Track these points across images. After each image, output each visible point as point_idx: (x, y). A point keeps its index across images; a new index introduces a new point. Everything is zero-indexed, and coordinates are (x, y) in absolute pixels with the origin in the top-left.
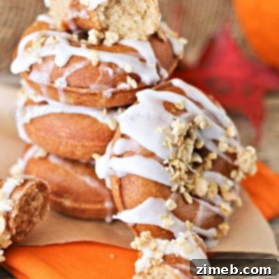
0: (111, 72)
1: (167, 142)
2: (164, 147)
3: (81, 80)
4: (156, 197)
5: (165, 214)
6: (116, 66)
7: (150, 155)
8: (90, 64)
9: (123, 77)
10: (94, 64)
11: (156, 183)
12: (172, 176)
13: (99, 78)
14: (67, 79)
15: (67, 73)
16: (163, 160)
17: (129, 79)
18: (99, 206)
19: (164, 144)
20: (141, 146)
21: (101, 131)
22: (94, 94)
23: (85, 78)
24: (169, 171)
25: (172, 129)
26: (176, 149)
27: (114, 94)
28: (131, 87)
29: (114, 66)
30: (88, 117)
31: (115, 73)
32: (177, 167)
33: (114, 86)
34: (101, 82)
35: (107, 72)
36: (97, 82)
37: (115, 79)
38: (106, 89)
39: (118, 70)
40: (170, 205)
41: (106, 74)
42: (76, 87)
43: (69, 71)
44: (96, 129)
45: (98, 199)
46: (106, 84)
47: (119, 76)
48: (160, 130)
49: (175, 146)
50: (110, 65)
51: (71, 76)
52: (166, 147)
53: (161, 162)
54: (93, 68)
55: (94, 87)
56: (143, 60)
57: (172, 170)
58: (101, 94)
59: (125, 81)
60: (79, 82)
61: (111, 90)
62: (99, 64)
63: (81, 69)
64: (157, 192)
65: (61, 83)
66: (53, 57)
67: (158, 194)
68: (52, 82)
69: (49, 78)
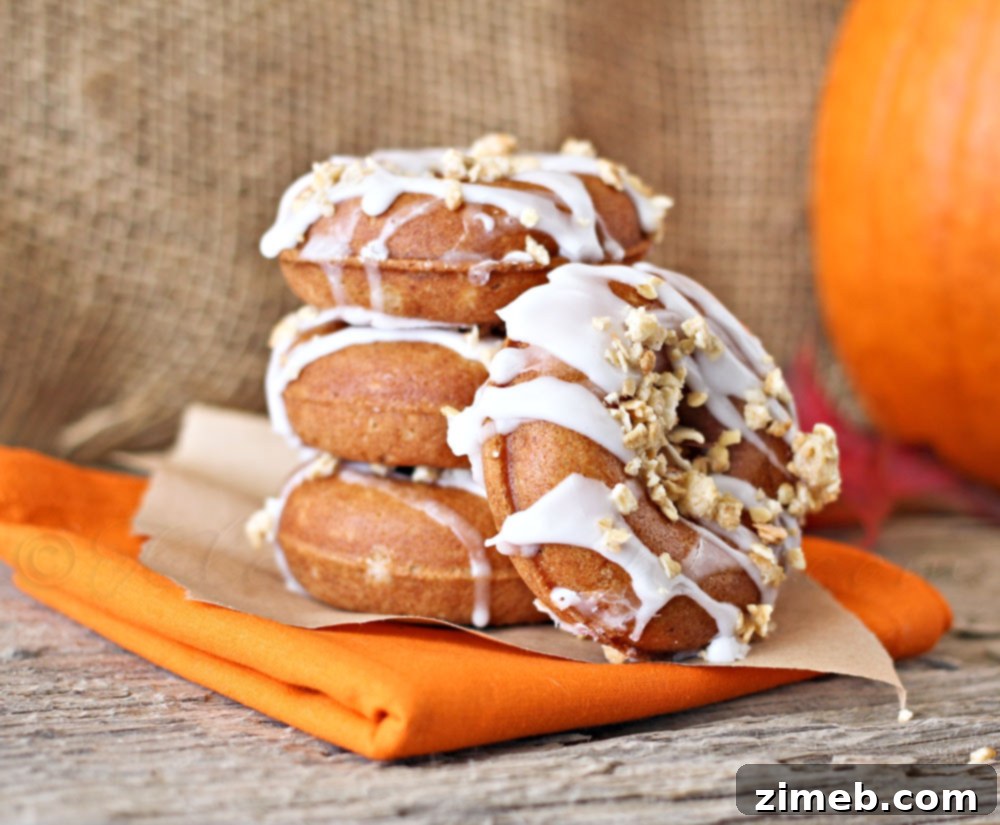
0: (488, 223)
1: (614, 352)
2: (608, 360)
3: (420, 243)
4: (587, 474)
5: (610, 519)
6: (502, 213)
7: (576, 377)
8: (442, 206)
9: (517, 236)
10: (451, 204)
11: (588, 443)
12: (625, 432)
13: (462, 238)
14: (388, 243)
15: (389, 228)
16: (606, 394)
17: (530, 243)
18: (457, 574)
19: (608, 354)
20: (553, 358)
21: (465, 376)
22: (449, 274)
23: (429, 237)
24: (619, 419)
25: (626, 328)
26: (637, 377)
27: (495, 274)
28: (536, 263)
29: (496, 212)
30: (436, 347)
31: (497, 227)
32: (639, 414)
33: (497, 256)
34: (465, 245)
35: (480, 222)
36: (457, 244)
37: (498, 240)
38: (476, 262)
39: (507, 221)
40: (622, 499)
41: (478, 228)
42: (407, 257)
43: (393, 221)
44: (452, 372)
45: (457, 554)
46: (477, 250)
47: (508, 233)
48: (598, 323)
49: (634, 367)
50: (488, 209)
51: (397, 234)
52: (614, 363)
53: (601, 396)
54: (449, 214)
55: (450, 259)
56: (564, 209)
57: (626, 418)
58: (465, 273)
59: (522, 247)
60: (415, 246)
61: (488, 263)
62: (462, 206)
63: (420, 218)
64: (590, 462)
65: (373, 251)
66: (357, 200)
67: (592, 468)
68: (354, 254)
69: (347, 247)
